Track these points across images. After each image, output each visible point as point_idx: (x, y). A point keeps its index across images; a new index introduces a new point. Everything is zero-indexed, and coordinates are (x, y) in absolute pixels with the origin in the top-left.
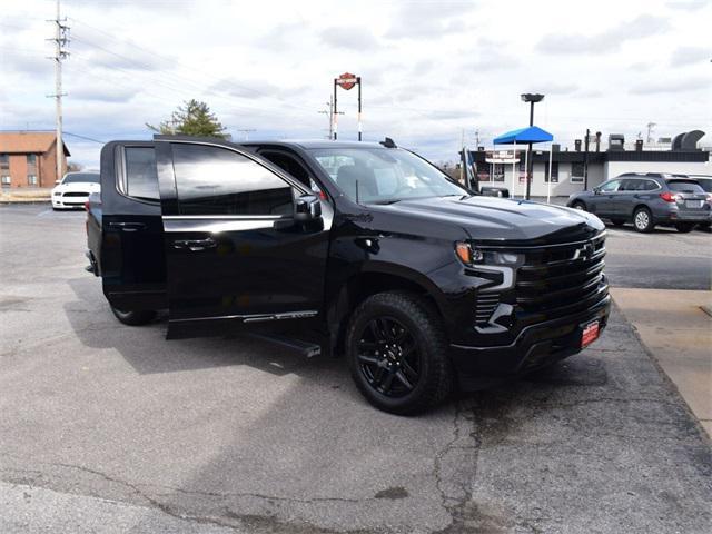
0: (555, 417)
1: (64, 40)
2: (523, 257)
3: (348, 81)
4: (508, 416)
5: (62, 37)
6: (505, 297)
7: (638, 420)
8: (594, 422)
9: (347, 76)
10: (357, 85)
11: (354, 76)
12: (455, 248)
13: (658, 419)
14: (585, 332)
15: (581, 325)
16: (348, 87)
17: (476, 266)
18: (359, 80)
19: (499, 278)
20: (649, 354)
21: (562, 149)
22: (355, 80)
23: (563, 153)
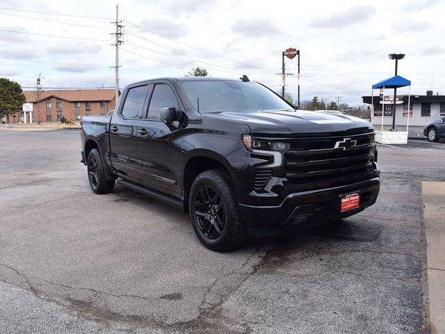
0: (320, 259)
1: (120, 34)
2: (289, 145)
3: (291, 53)
4: (289, 257)
5: (119, 32)
6: (276, 172)
7: (380, 265)
8: (346, 265)
9: (291, 50)
10: (297, 56)
11: (295, 50)
12: (242, 139)
13: (396, 265)
14: (343, 201)
15: (340, 196)
16: (291, 57)
17: (255, 151)
18: (298, 52)
19: (271, 159)
20: (422, 224)
21: (434, 94)
22: (296, 52)
23: (435, 96)
